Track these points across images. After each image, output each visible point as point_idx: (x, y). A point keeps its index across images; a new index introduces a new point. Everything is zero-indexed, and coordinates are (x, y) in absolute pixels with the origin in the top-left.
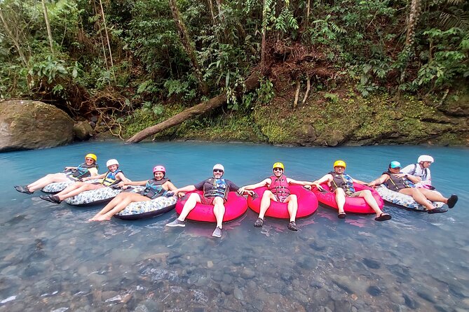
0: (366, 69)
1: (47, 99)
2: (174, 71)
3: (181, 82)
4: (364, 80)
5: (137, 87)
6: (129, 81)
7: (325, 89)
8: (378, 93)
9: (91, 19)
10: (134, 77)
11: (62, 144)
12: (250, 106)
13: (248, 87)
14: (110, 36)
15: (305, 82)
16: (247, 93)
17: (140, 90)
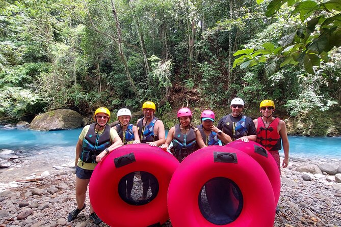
0: (212, 97)
1: (71, 108)
2: (130, 95)
3: (132, 100)
4: (212, 103)
5: (111, 101)
6: (108, 98)
7: (195, 106)
8: (219, 108)
9: (93, 71)
10: (110, 96)
11: (77, 128)
12: (162, 113)
13: (161, 104)
14: (101, 77)
15: (186, 103)
16: (161, 107)
17: (113, 103)
